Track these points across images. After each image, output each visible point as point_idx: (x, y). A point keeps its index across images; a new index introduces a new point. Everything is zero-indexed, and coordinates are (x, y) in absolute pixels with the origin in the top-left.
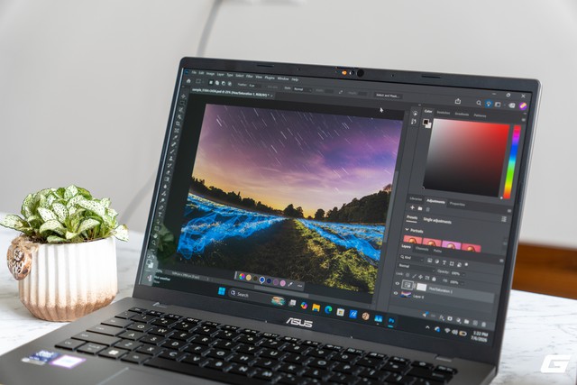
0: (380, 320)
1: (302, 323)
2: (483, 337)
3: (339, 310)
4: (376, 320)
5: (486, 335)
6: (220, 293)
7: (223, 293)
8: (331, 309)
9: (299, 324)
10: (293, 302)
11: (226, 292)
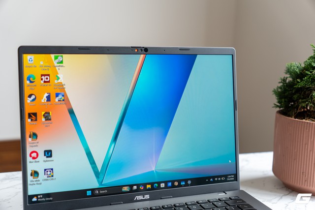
0: (184, 183)
1: (144, 197)
2: (232, 177)
3: (161, 184)
4: (182, 184)
5: (233, 176)
6: (88, 194)
7: (90, 194)
8: (157, 185)
9: (142, 198)
10: (135, 187)
11: (92, 193)
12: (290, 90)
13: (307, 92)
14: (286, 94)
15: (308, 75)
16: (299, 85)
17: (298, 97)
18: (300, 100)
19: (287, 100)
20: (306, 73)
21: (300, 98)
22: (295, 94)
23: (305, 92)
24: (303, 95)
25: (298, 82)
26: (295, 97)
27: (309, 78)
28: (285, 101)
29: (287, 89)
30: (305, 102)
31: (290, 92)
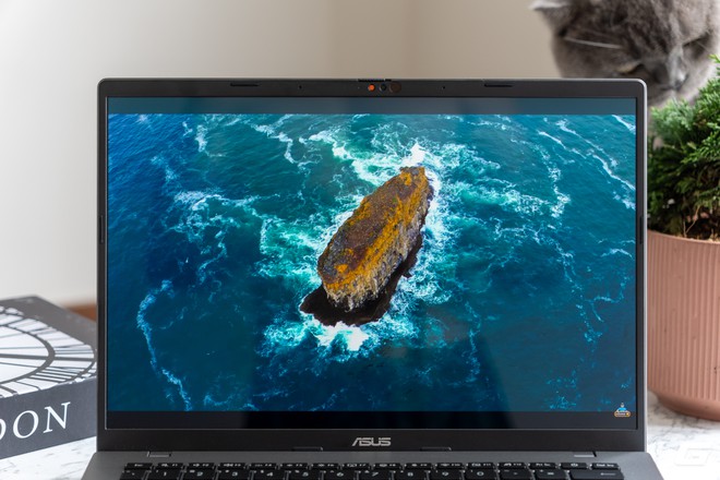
12: (670, 171)
13: (710, 173)
14: (658, 181)
15: (712, 130)
16: (693, 157)
17: (690, 185)
18: (697, 193)
19: (662, 195)
20: (708, 127)
21: (696, 188)
22: (680, 178)
23: (706, 173)
24: (702, 181)
25: (691, 150)
26: (684, 185)
27: (716, 139)
28: (658, 198)
29: (661, 167)
30: (709, 197)
31: (670, 175)
